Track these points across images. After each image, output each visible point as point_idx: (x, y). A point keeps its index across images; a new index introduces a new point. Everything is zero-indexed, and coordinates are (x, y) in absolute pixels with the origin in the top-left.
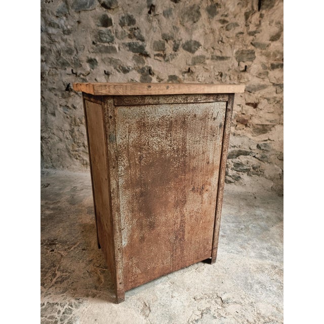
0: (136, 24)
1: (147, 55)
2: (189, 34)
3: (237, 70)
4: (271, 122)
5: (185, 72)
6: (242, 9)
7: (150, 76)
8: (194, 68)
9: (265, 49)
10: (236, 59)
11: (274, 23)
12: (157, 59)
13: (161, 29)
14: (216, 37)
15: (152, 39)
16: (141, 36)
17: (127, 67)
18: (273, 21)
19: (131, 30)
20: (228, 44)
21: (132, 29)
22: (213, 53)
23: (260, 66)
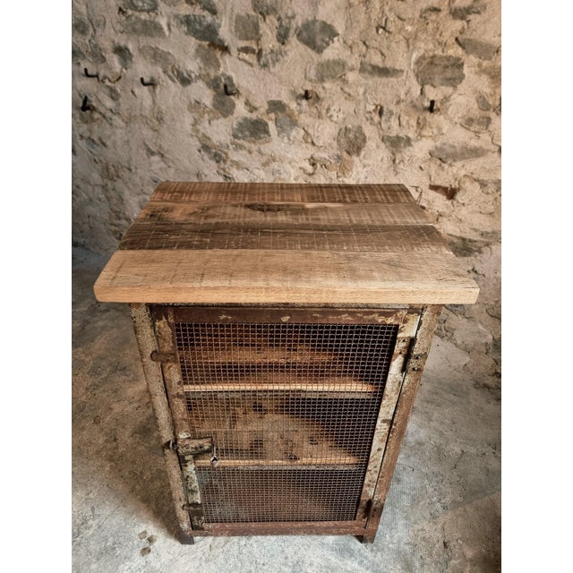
1: (225, 49)
2: (312, 3)
3: (418, 104)
4: (482, 235)
5: (302, 97)
7: (232, 97)
8: (321, 89)
10: (417, 76)
12: (244, 61)
14: (373, 17)
15: (232, 10)
17: (187, 72)
20: (402, 38)
22: (364, 56)
23: (473, 100)
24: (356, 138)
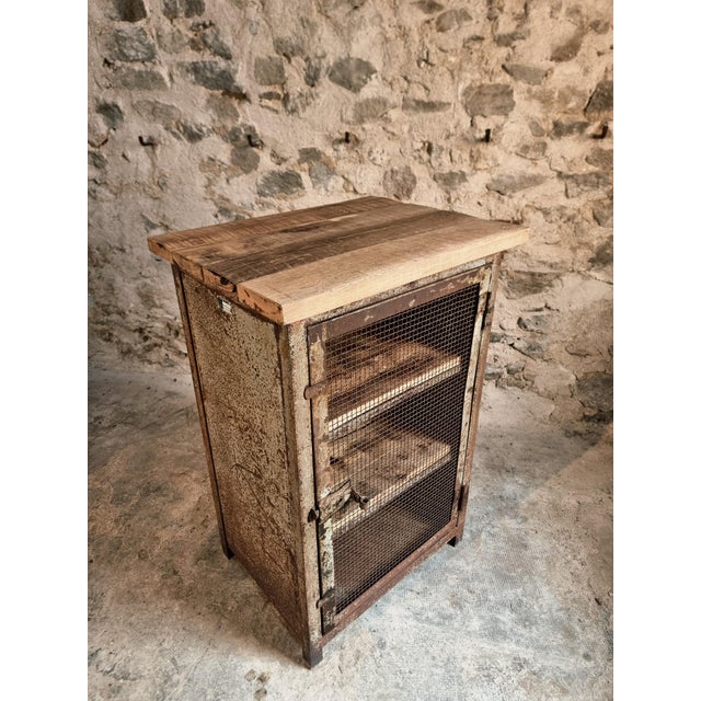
0: (206, 12)
1: (243, 97)
2: (344, 40)
3: (469, 136)
4: (551, 266)
5: (340, 141)
7: (255, 149)
8: (360, 131)
9: (540, 83)
10: (466, 108)
11: (563, 10)
12: (268, 107)
13: (270, 27)
14: (413, 50)
15: (250, 53)
16: (222, 43)
17: (196, 126)
18: (560, 5)
19: (195, 28)
20: (445, 69)
21: (198, 25)
22: (406, 92)
23: (526, 127)
24: (404, 179)
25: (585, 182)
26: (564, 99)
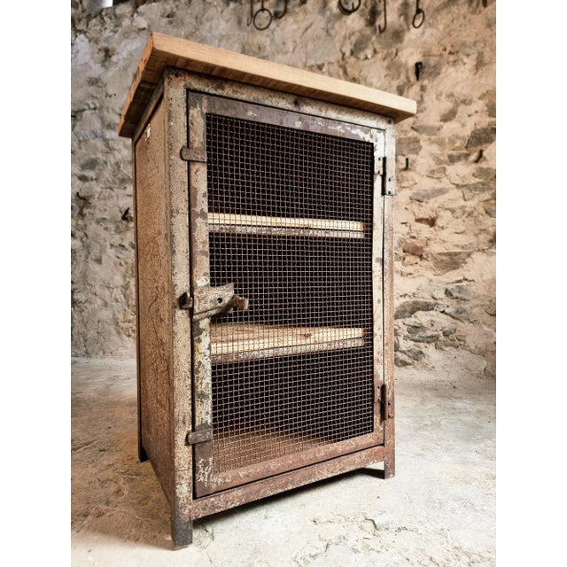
4: (463, 248)
6: (392, 82)
9: (435, 134)
11: (444, 95)
18: (441, 94)
23: (431, 160)
25: (475, 189)
26: (452, 142)
